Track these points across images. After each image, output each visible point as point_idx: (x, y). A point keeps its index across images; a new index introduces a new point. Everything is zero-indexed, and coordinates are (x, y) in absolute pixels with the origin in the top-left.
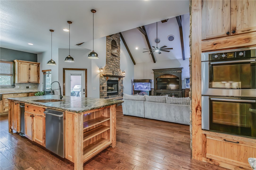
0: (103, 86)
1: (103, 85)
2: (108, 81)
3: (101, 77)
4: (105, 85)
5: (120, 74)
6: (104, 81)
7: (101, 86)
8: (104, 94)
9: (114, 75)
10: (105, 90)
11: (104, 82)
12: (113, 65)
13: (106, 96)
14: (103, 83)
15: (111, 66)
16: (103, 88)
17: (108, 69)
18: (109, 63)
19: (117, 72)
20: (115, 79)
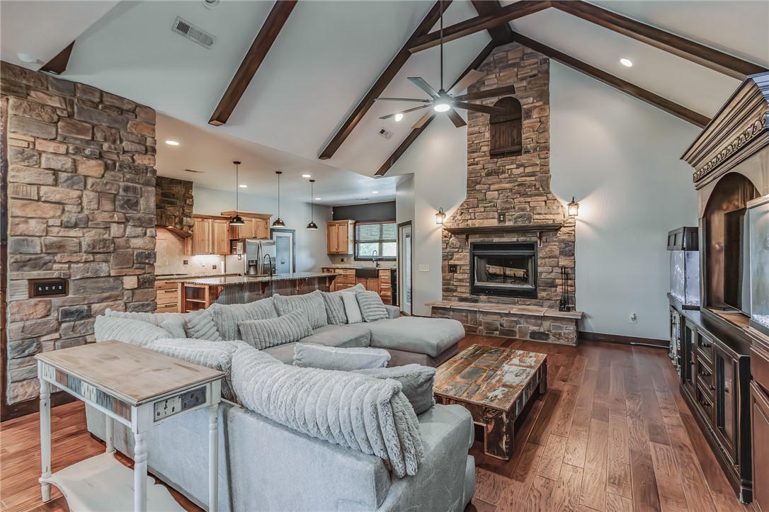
0: (452, 262)
1: (451, 259)
2: (475, 246)
3: (446, 237)
4: (459, 259)
5: (548, 217)
6: (457, 248)
7: (446, 263)
8: (457, 286)
9: (508, 224)
10: (463, 275)
11: (458, 252)
12: (498, 190)
13: (467, 295)
14: (452, 255)
15: (490, 195)
16: (453, 269)
17: (470, 210)
18: (478, 187)
19: (523, 210)
20: (515, 240)
